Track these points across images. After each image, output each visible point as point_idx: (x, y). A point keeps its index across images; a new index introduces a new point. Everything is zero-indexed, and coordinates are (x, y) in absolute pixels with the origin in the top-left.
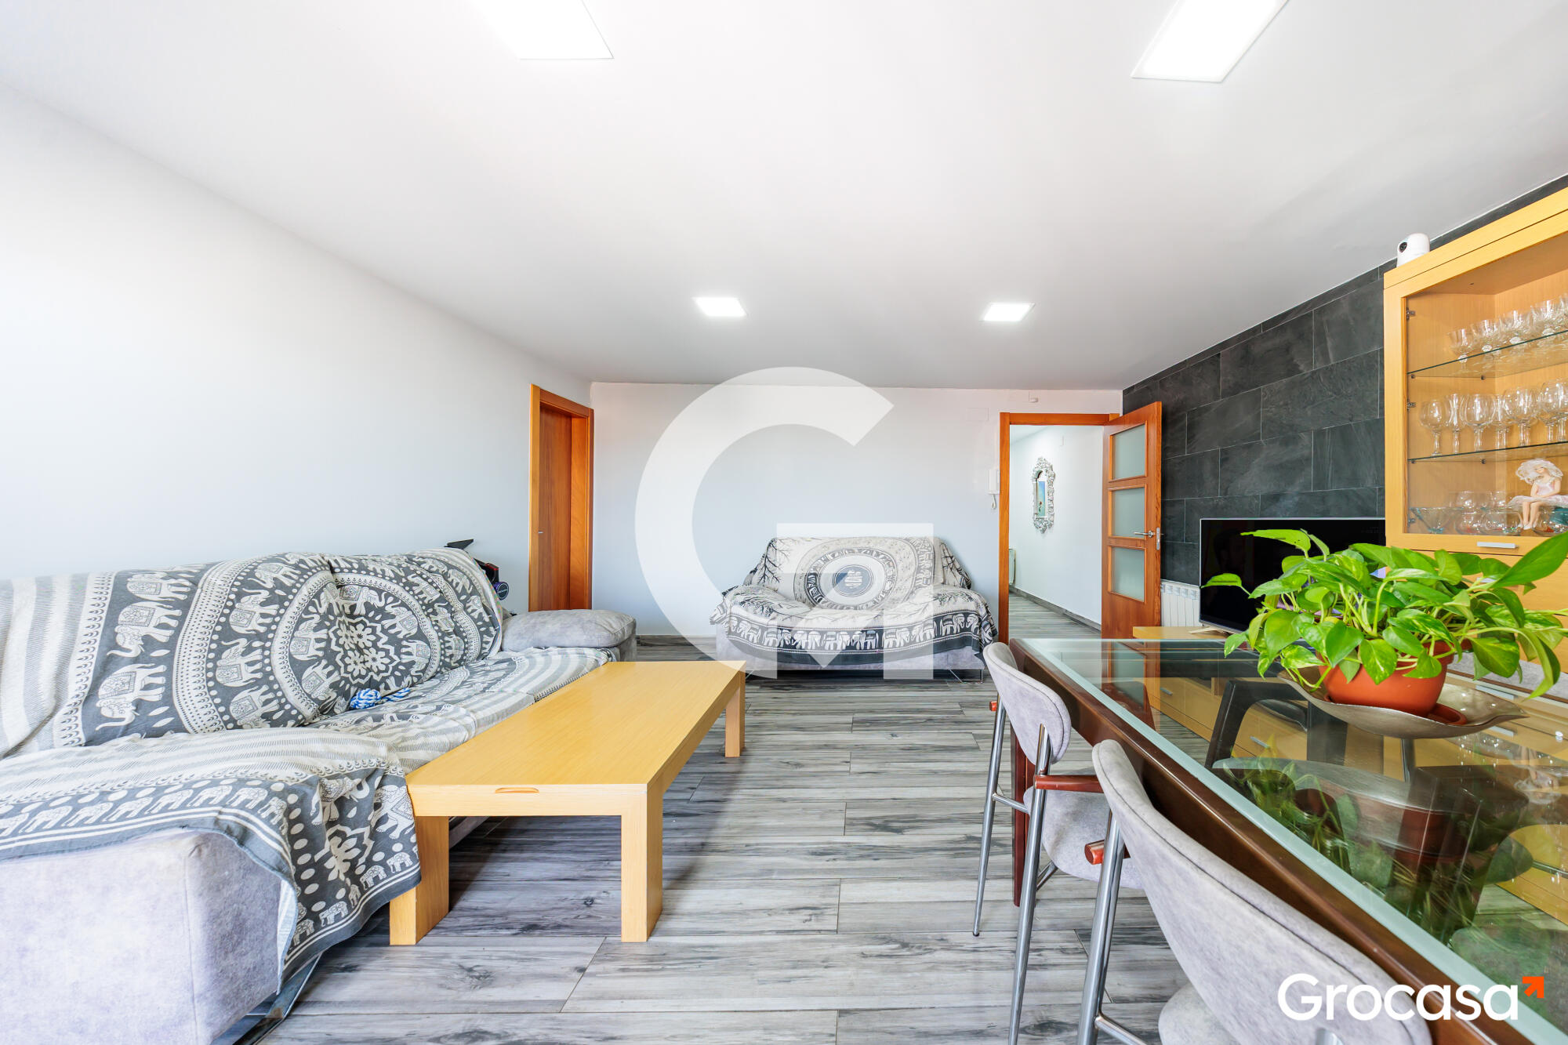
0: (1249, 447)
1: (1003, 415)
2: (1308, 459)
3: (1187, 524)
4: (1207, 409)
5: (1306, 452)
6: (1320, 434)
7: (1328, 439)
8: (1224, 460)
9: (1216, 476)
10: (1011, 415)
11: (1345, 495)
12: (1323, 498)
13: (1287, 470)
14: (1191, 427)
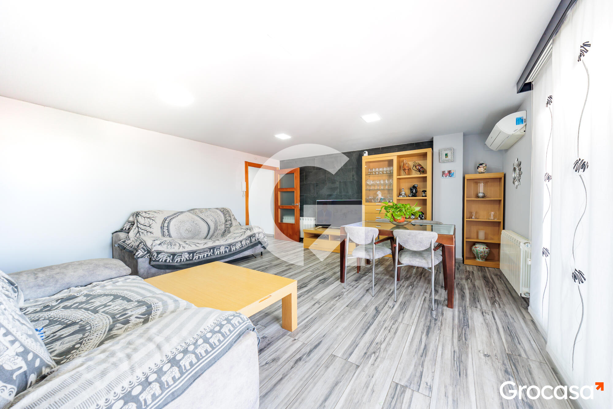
0: (324, 183)
1: (246, 162)
2: (338, 187)
3: (305, 202)
4: (311, 172)
5: (337, 186)
6: (340, 182)
7: (342, 183)
8: (317, 186)
9: (314, 189)
10: (249, 163)
11: (346, 195)
12: (341, 196)
13: (333, 189)
14: (306, 176)
